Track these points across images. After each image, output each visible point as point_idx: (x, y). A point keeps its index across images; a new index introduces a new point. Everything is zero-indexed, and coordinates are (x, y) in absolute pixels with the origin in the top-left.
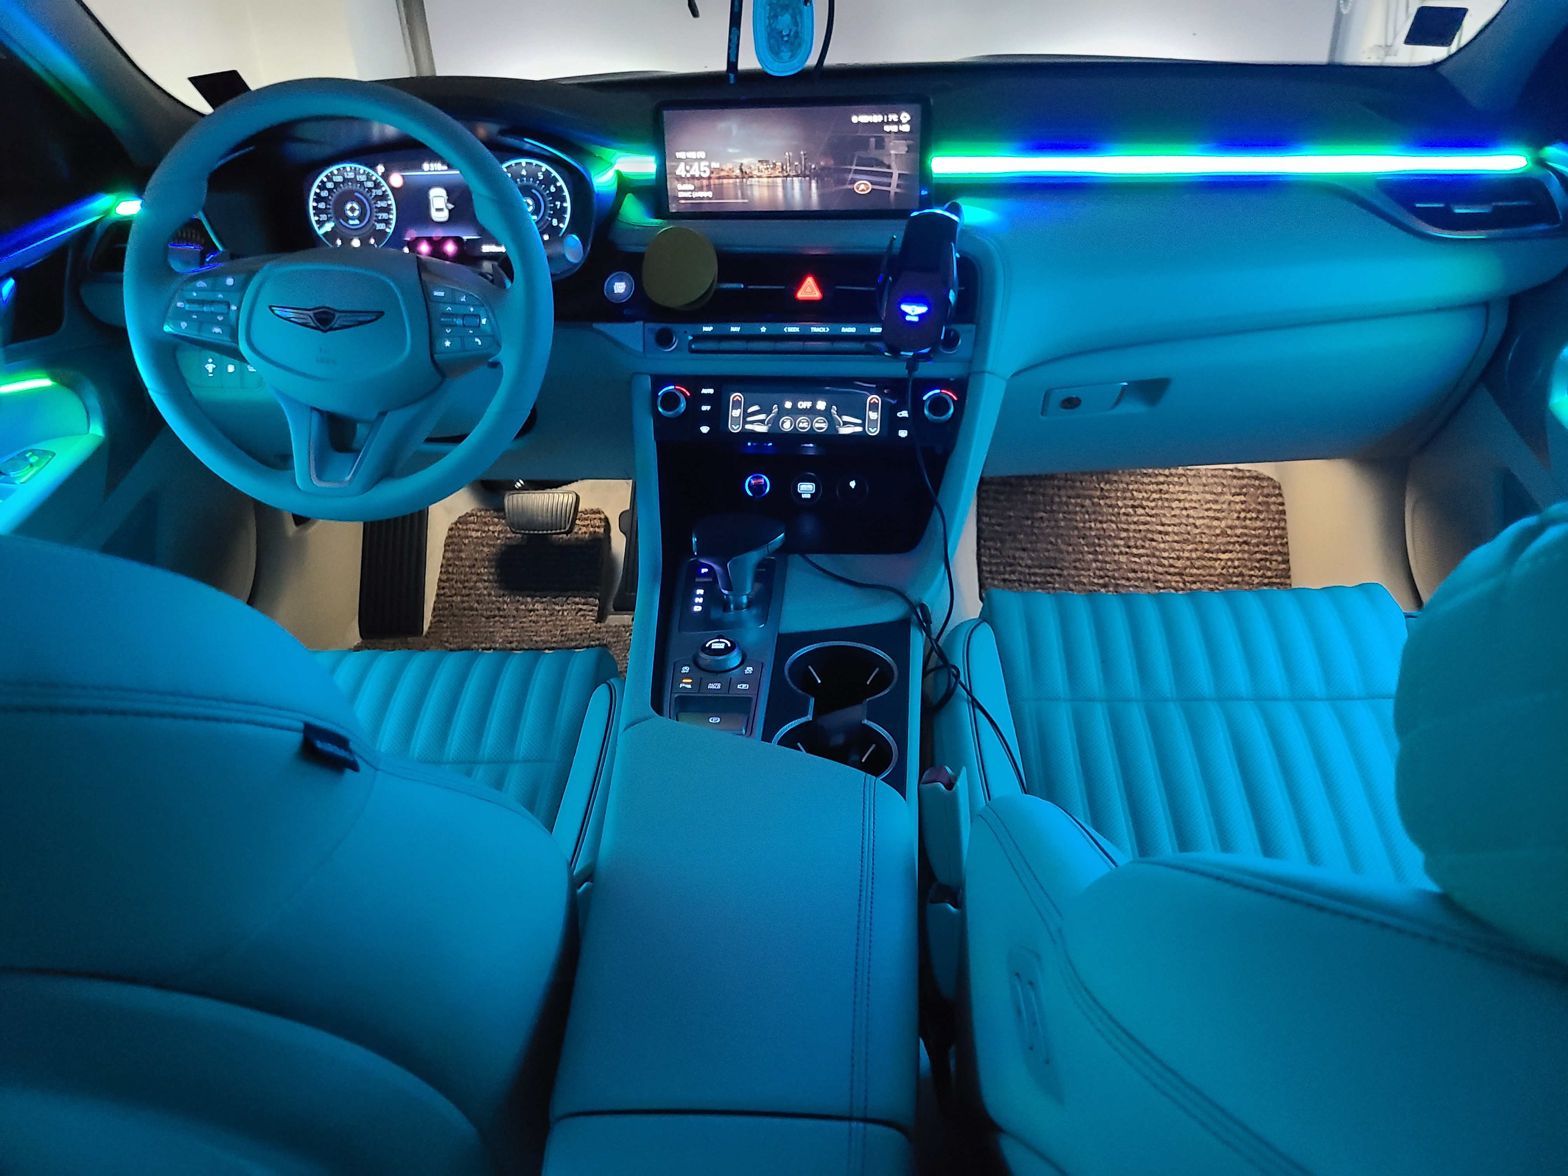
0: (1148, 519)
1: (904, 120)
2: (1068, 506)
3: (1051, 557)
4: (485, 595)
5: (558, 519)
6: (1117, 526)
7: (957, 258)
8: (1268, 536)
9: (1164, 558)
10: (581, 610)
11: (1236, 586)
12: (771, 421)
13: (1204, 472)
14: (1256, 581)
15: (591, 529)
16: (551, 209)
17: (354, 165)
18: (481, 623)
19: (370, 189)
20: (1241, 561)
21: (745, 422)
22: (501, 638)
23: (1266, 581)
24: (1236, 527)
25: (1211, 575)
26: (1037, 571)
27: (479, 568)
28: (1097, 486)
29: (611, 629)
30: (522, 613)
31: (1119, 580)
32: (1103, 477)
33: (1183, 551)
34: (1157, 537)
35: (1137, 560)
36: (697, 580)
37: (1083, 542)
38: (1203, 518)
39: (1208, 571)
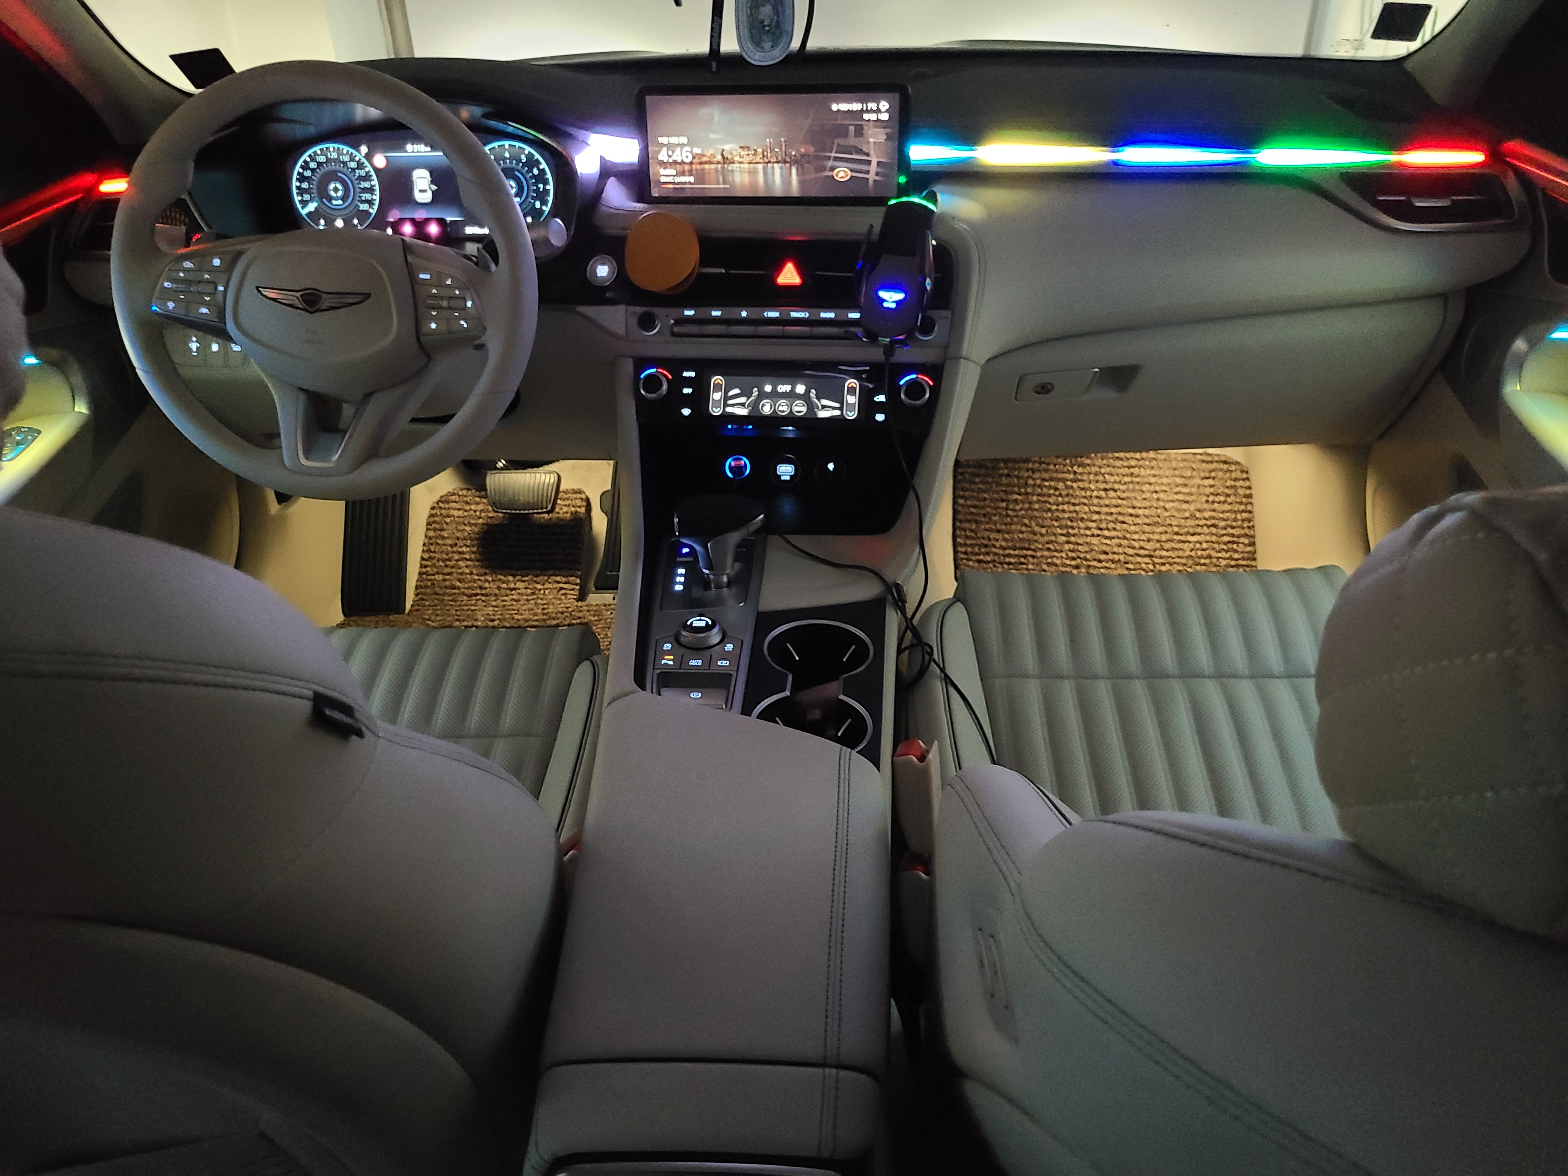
0: (1120, 501)
1: (883, 109)
2: (1042, 489)
3: (1025, 539)
4: (467, 574)
5: (540, 499)
6: (1090, 510)
7: (933, 246)
8: (1235, 520)
9: (1134, 540)
10: (562, 589)
11: (1204, 567)
12: (751, 405)
13: (1174, 456)
14: (1223, 563)
15: (573, 509)
16: (534, 191)
17: (336, 146)
18: (462, 601)
19: (353, 170)
20: (1209, 544)
21: (726, 405)
22: (483, 616)
23: (1233, 563)
24: (1205, 510)
25: (1180, 557)
26: (1012, 552)
27: (461, 547)
28: (1070, 469)
29: (591, 608)
30: (503, 592)
31: (1090, 561)
32: (1076, 460)
33: (1153, 533)
34: (1128, 519)
36: (678, 559)
37: (1056, 524)
38: (1172, 501)
39: (1177, 553)
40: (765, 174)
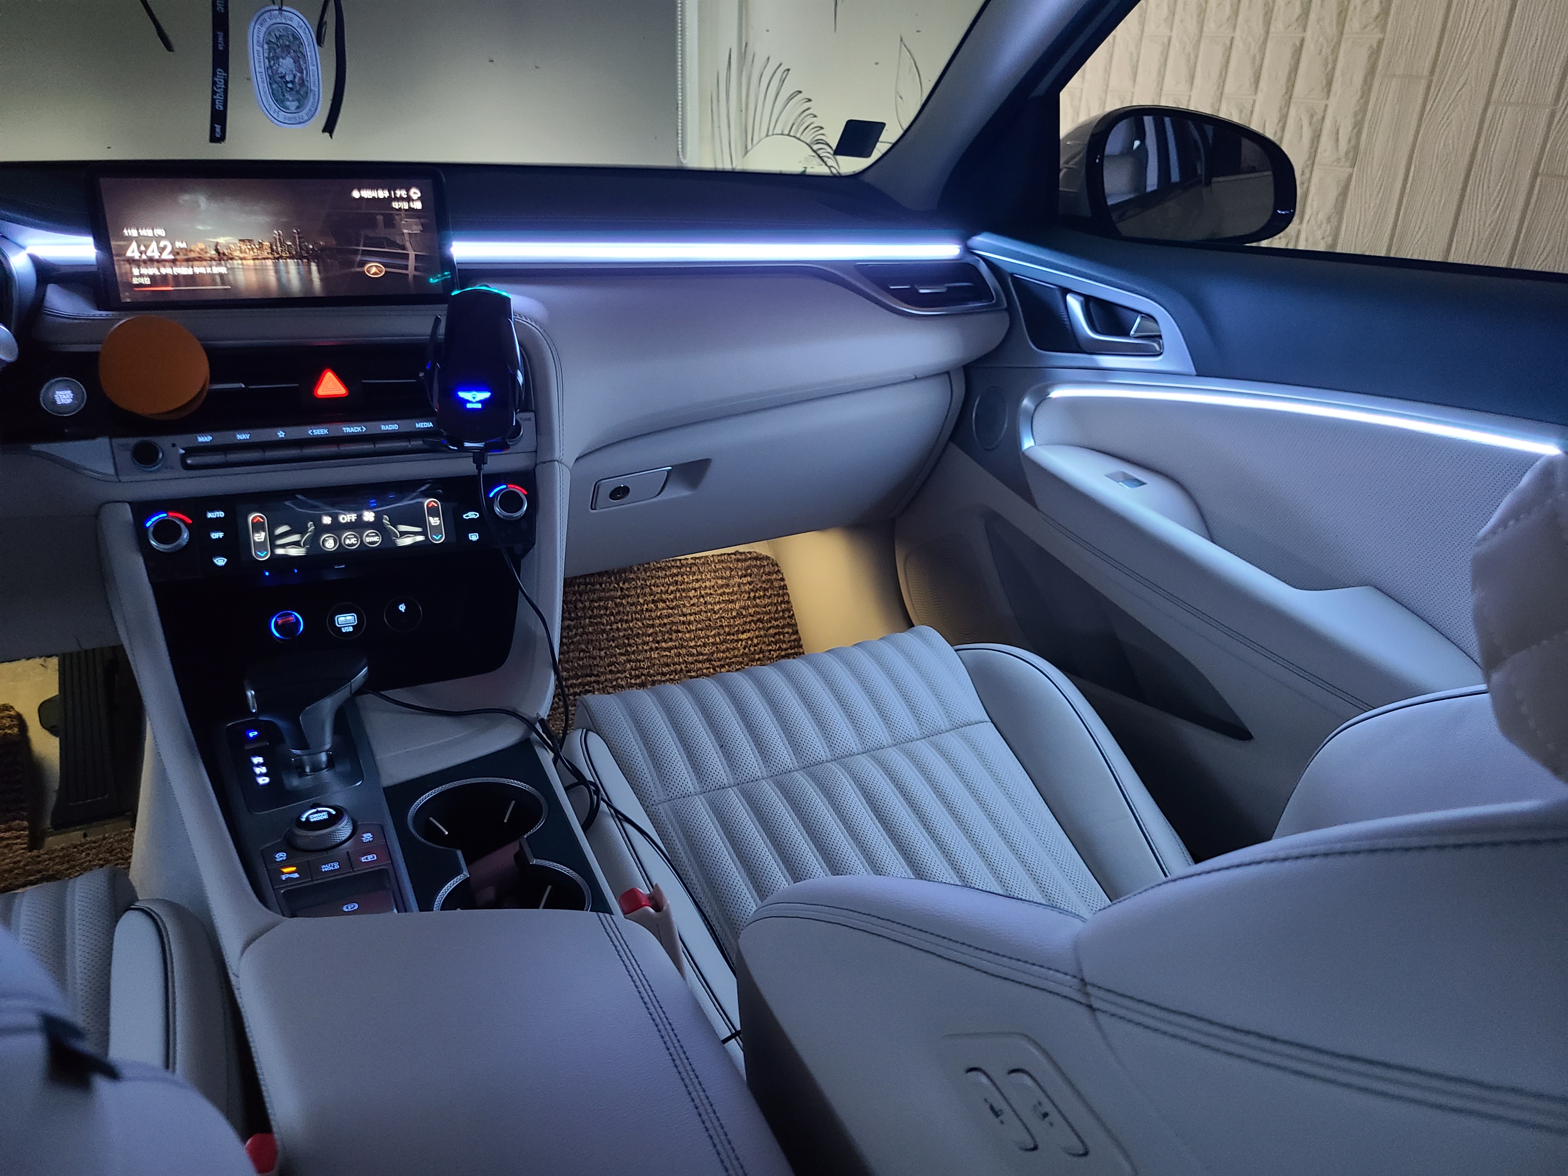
0: (670, 611)
1: (415, 197)
2: (592, 611)
3: (586, 666)
6: (643, 624)
8: (776, 612)
11: (759, 663)
12: (309, 542)
13: (711, 559)
14: (775, 654)
20: (759, 639)
21: (274, 546)
23: (783, 653)
24: (749, 607)
25: (736, 657)
28: (616, 586)
29: (55, 855)
32: (621, 577)
33: (708, 637)
34: (682, 628)
35: (668, 654)
36: (247, 747)
37: (613, 644)
38: (719, 602)
39: (732, 653)
40: (277, 271)
